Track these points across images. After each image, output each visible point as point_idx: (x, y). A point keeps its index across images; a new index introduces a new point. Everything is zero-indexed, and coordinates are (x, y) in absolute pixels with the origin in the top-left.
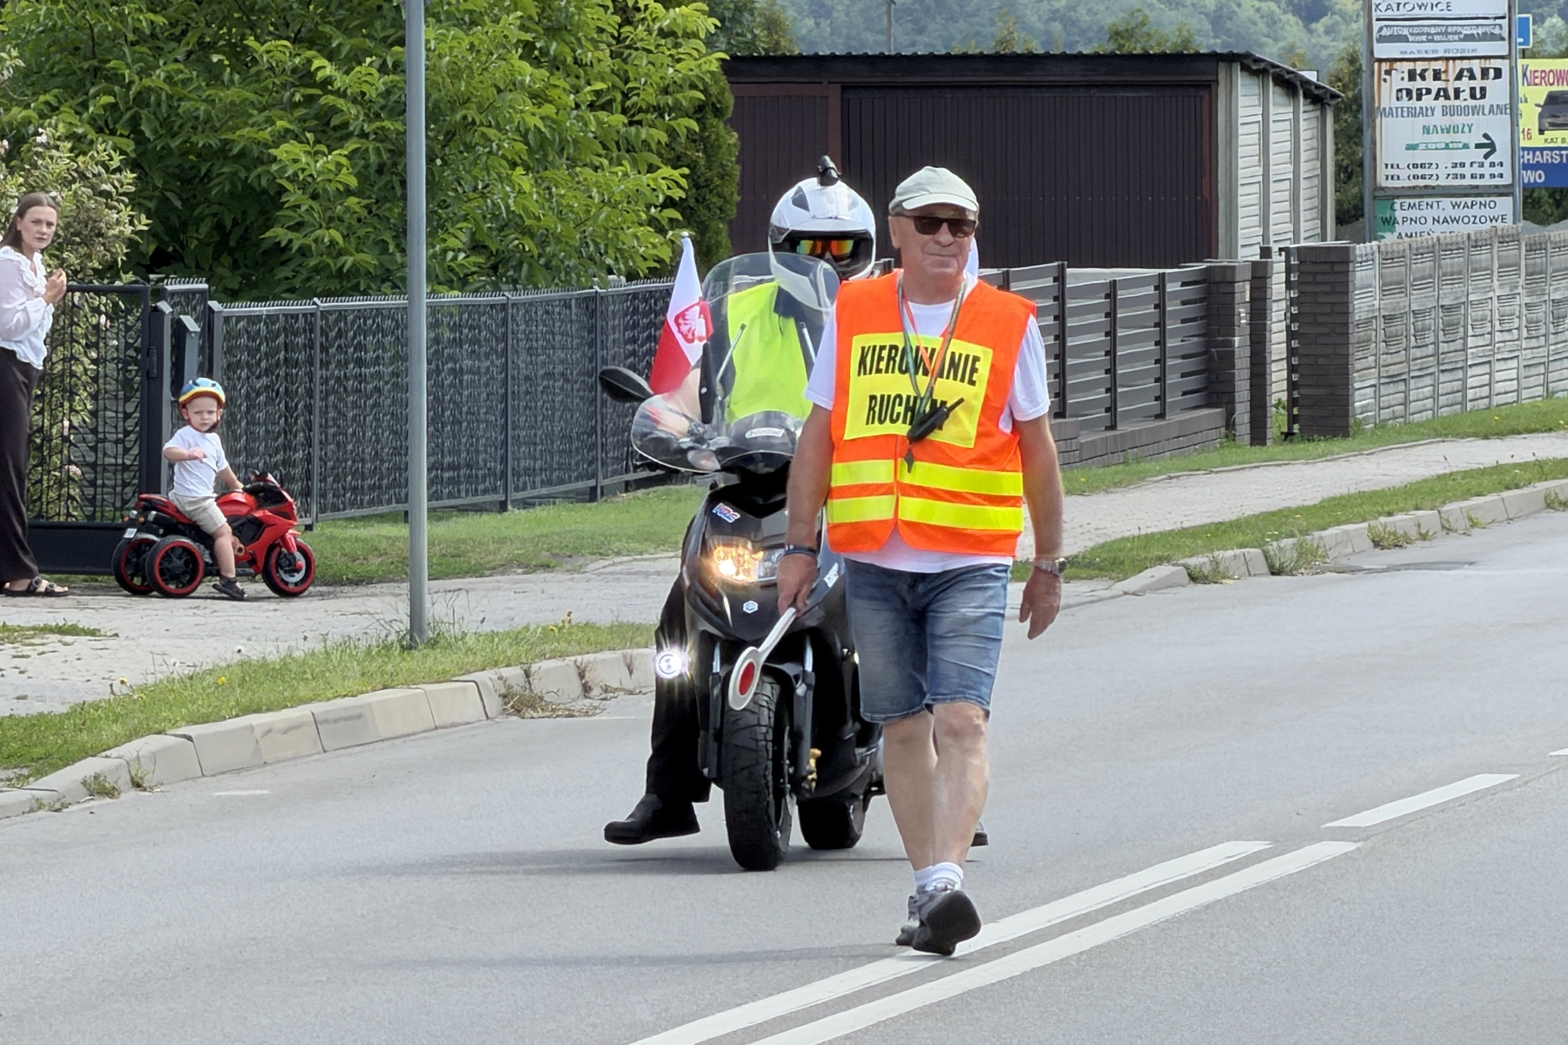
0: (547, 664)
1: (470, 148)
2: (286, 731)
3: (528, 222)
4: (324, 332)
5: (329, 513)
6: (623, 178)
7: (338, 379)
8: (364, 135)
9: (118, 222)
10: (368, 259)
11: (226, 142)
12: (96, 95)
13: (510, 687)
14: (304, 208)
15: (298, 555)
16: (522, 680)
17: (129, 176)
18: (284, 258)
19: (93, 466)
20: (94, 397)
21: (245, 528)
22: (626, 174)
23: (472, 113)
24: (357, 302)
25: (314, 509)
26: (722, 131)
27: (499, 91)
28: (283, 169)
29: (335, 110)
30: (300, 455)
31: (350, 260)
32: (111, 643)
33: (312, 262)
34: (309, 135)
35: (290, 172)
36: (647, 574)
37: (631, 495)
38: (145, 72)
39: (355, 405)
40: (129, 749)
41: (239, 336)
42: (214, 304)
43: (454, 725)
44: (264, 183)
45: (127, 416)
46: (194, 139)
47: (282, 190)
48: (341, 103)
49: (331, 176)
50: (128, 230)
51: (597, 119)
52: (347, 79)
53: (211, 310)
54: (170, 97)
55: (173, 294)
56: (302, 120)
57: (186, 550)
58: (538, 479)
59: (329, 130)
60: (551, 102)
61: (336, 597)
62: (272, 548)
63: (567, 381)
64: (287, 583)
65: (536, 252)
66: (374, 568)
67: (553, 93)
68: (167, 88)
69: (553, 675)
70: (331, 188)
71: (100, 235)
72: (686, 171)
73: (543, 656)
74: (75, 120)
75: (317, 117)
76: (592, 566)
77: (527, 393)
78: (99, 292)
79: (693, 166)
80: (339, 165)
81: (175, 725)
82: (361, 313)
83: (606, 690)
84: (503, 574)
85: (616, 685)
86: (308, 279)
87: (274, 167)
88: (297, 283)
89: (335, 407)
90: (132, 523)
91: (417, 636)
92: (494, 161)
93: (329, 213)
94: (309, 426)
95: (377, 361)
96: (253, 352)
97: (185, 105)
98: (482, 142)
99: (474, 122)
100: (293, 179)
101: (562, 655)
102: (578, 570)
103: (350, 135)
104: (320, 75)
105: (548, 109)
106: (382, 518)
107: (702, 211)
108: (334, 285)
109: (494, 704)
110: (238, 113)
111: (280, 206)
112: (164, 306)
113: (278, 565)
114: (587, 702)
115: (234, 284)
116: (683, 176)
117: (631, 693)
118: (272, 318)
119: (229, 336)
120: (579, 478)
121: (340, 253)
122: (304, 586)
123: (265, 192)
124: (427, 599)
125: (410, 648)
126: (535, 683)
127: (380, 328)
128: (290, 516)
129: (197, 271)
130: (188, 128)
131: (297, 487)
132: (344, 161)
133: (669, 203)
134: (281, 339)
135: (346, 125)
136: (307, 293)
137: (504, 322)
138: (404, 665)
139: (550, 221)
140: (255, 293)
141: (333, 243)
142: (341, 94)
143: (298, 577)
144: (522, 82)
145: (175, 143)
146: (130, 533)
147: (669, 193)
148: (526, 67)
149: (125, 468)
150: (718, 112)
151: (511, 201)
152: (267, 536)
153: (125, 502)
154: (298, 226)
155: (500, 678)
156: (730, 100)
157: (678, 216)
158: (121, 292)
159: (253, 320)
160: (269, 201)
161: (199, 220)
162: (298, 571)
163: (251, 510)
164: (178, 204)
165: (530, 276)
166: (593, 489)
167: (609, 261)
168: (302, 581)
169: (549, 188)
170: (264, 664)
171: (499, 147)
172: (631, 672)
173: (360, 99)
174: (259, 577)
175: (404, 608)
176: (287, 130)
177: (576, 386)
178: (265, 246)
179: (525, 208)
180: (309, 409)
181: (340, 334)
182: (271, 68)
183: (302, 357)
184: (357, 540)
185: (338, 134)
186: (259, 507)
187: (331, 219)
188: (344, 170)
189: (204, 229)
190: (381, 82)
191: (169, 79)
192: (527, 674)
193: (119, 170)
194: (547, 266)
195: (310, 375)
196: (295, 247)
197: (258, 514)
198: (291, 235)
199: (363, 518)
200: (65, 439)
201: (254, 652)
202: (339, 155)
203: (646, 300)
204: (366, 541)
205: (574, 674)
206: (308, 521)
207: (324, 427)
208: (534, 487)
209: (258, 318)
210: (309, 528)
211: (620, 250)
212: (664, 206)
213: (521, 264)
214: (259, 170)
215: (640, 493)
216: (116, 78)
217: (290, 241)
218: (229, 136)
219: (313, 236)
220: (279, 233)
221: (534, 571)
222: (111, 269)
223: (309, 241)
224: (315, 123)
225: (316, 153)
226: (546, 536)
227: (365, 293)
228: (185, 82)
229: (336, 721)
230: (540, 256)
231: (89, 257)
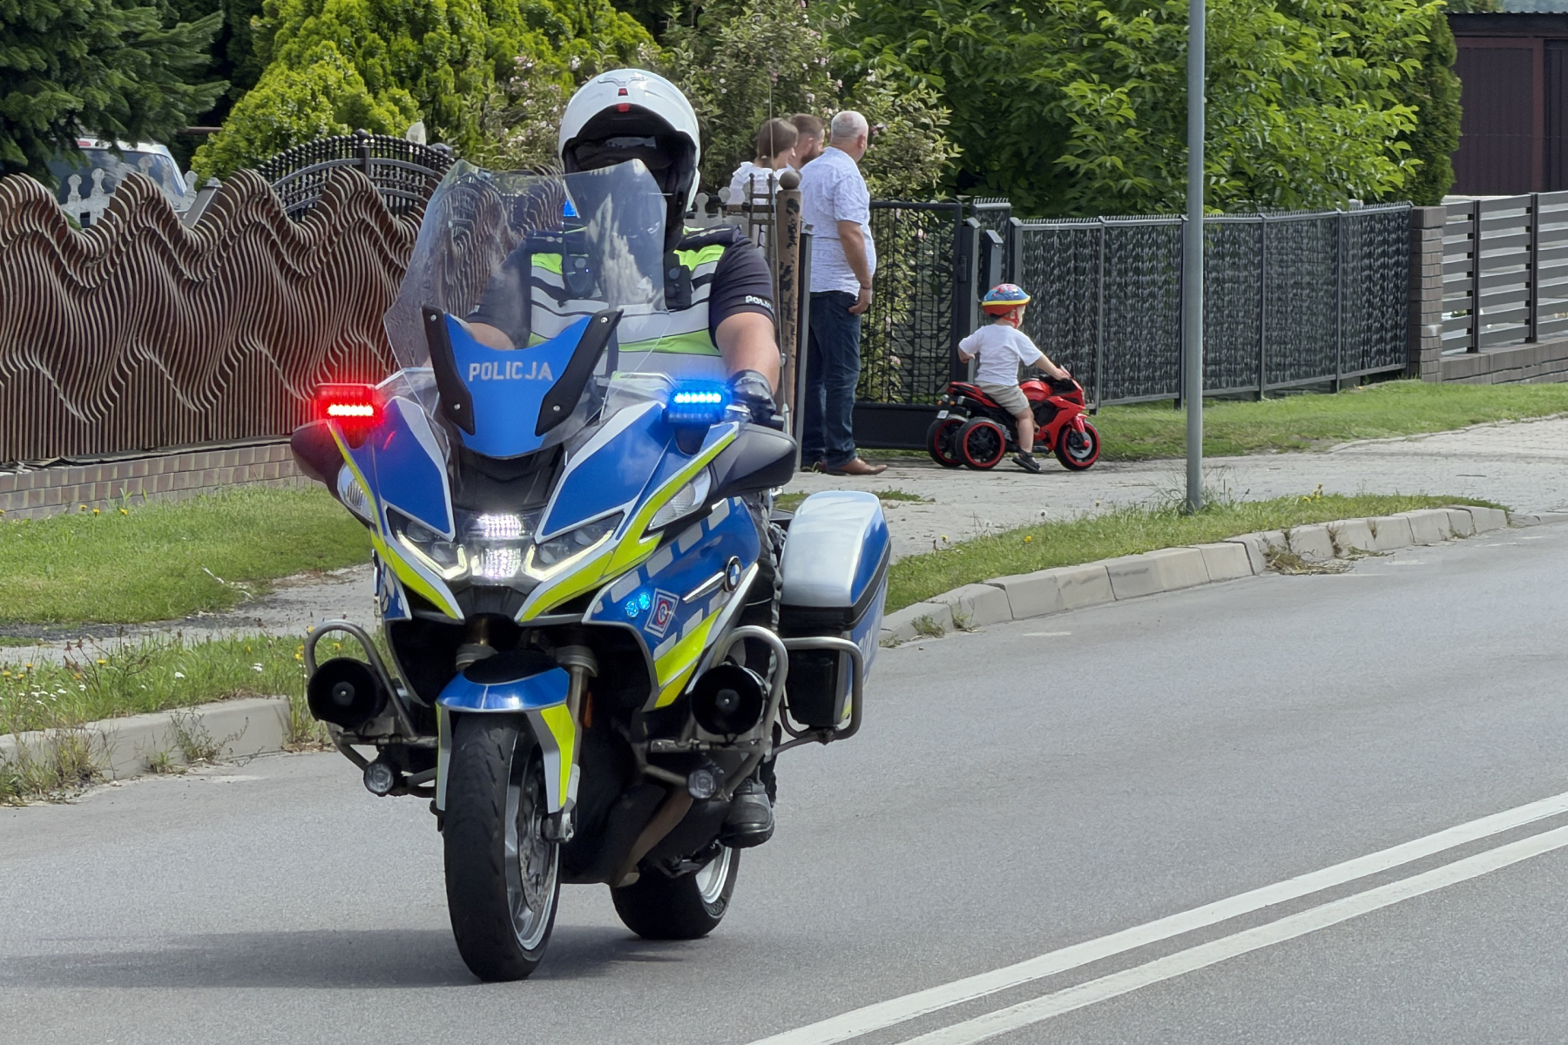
0: (1304, 529)
1: (1232, 87)
2: (1085, 581)
3: (1281, 151)
4: (1107, 246)
5: (1110, 400)
6: (1362, 114)
7: (1119, 285)
8: (1141, 76)
9: (934, 150)
10: (1144, 182)
11: (1024, 81)
12: (913, 39)
13: (1272, 547)
14: (1090, 138)
15: (1086, 435)
16: (1282, 542)
17: (945, 111)
18: (1072, 181)
19: (911, 357)
20: (912, 298)
21: (1043, 411)
22: (1364, 112)
23: (1234, 57)
24: (1136, 220)
25: (1098, 396)
26: (1448, 77)
27: (1258, 38)
28: (1072, 104)
29: (1116, 54)
30: (1086, 349)
31: (1129, 182)
32: (930, 507)
33: (1097, 185)
34: (1095, 77)
35: (1078, 107)
36: (1382, 455)
37: (1367, 387)
38: (954, 20)
39: (1133, 307)
40: (952, 596)
41: (1037, 248)
42: (1015, 221)
43: (1225, 580)
44: (1056, 114)
45: (941, 314)
46: (997, 78)
47: (1073, 123)
48: (1121, 48)
49: (1113, 111)
50: (943, 156)
51: (1341, 63)
52: (1126, 27)
53: (1013, 226)
54: (976, 42)
55: (981, 211)
56: (1088, 62)
57: (990, 429)
58: (1288, 373)
59: (1110, 72)
60: (1300, 48)
61: (1117, 471)
62: (1064, 428)
63: (1313, 290)
64: (1075, 458)
65: (1288, 177)
66: (1149, 447)
67: (1304, 41)
68: (973, 33)
69: (1309, 538)
70: (1113, 121)
71: (918, 161)
72: (1416, 108)
73: (1299, 522)
74: (894, 59)
75: (1102, 60)
76: (1337, 447)
77: (1279, 299)
78: (917, 209)
79: (1422, 104)
80: (1120, 101)
81: (990, 575)
82: (1139, 229)
83: (1353, 551)
84: (1259, 453)
85: (1361, 547)
86: (1093, 199)
87: (1065, 103)
88: (1083, 202)
89: (1117, 310)
90: (945, 406)
91: (1193, 502)
92: (1252, 99)
93: (1112, 143)
94: (1094, 324)
95: (1152, 270)
96: (1048, 261)
97: (988, 48)
98: (1243, 83)
99: (1235, 66)
100: (1080, 113)
101: (1316, 521)
102: (1324, 450)
103: (1128, 77)
104: (1104, 23)
105: (1300, 56)
106: (1153, 405)
107: (1429, 144)
108: (1115, 204)
109: (1259, 562)
110: (1035, 55)
111: (1070, 137)
112: (974, 222)
113: (1069, 443)
114: (1337, 561)
115: (1029, 202)
116: (1414, 112)
117: (1375, 554)
118: (1064, 233)
119: (1027, 248)
120: (1323, 373)
121: (1122, 176)
122: (1089, 462)
123: (1057, 124)
124: (1202, 472)
125: (1187, 513)
126: (1293, 543)
127: (1155, 243)
128: (1078, 401)
129: (998, 193)
130: (990, 68)
131: (1083, 377)
132: (1124, 97)
133: (1402, 136)
134: (1071, 251)
135: (1126, 67)
136: (1094, 212)
137: (1260, 240)
138: (1183, 528)
139: (1301, 152)
140: (1047, 211)
141: (1114, 167)
142: (1122, 40)
143: (1085, 453)
144: (1277, 31)
145: (979, 82)
146: (943, 415)
147: (1402, 128)
148: (1280, 17)
149: (938, 359)
150: (1444, 61)
151: (1266, 134)
152: (1060, 418)
153: (937, 388)
154: (1085, 154)
155: (1265, 540)
156: (1454, 50)
157: (1407, 147)
158: (933, 208)
159: (1049, 234)
160: (1059, 132)
161: (1002, 147)
162: (1085, 448)
163: (1047, 396)
164: (982, 133)
165: (1283, 198)
166: (1334, 382)
167: (1350, 186)
168: (1089, 457)
169: (1299, 123)
170: (1062, 526)
171: (1257, 87)
172: (1375, 536)
173: (1138, 46)
174: (1053, 453)
175: (1182, 480)
176: (1076, 71)
177: (1321, 293)
178: (1058, 169)
179: (1279, 140)
180: (1094, 310)
181: (1121, 247)
182: (1063, 18)
183: (1088, 266)
184: (1135, 422)
185: (1120, 75)
186: (1054, 393)
187: (1113, 148)
188: (1125, 106)
189: (1004, 156)
190: (1156, 30)
191: (975, 26)
192: (1287, 537)
193: (935, 106)
194: (1297, 189)
195: (1095, 281)
196: (1082, 171)
197: (1051, 399)
198: (1080, 161)
199: (1138, 404)
200: (888, 335)
201: (1053, 515)
202: (1120, 92)
203: (1381, 221)
204: (1142, 424)
205: (1326, 536)
206: (1092, 406)
207: (1107, 326)
208: (1284, 380)
209: (1052, 233)
210: (1093, 412)
211: (1360, 177)
212: (1396, 139)
213: (1274, 187)
214: (1053, 104)
215: (1374, 386)
216: (930, 25)
217: (1078, 166)
218: (1028, 76)
219: (1097, 161)
220: (1068, 159)
221: (1286, 451)
222: (927, 190)
223: (1093, 166)
224: (1100, 65)
225: (1102, 91)
226: (1296, 421)
227: (1142, 212)
228: (989, 29)
229: (1126, 574)
230: (1291, 180)
231: (909, 179)
